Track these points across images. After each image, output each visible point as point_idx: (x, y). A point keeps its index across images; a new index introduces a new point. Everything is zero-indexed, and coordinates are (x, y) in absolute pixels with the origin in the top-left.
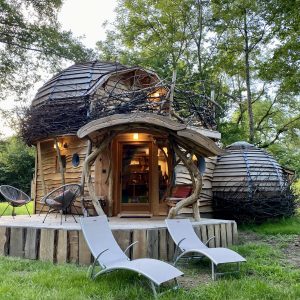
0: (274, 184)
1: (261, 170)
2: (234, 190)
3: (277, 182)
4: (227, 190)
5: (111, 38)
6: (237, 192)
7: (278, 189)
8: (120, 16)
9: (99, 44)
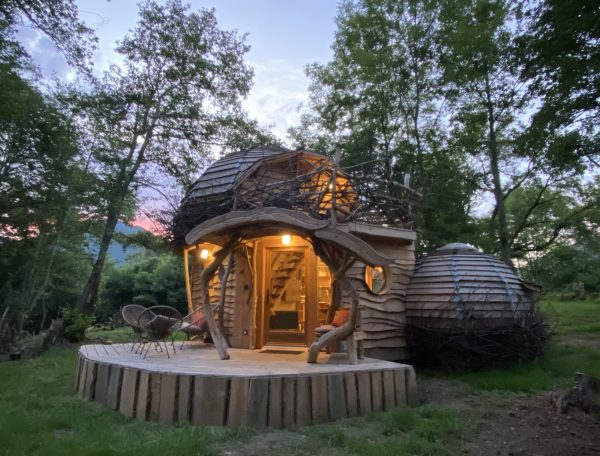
0: (501, 307)
1: (476, 285)
2: (436, 315)
3: (507, 303)
4: (426, 315)
5: (306, 123)
6: (439, 318)
7: (507, 315)
8: (314, 95)
9: (291, 131)
